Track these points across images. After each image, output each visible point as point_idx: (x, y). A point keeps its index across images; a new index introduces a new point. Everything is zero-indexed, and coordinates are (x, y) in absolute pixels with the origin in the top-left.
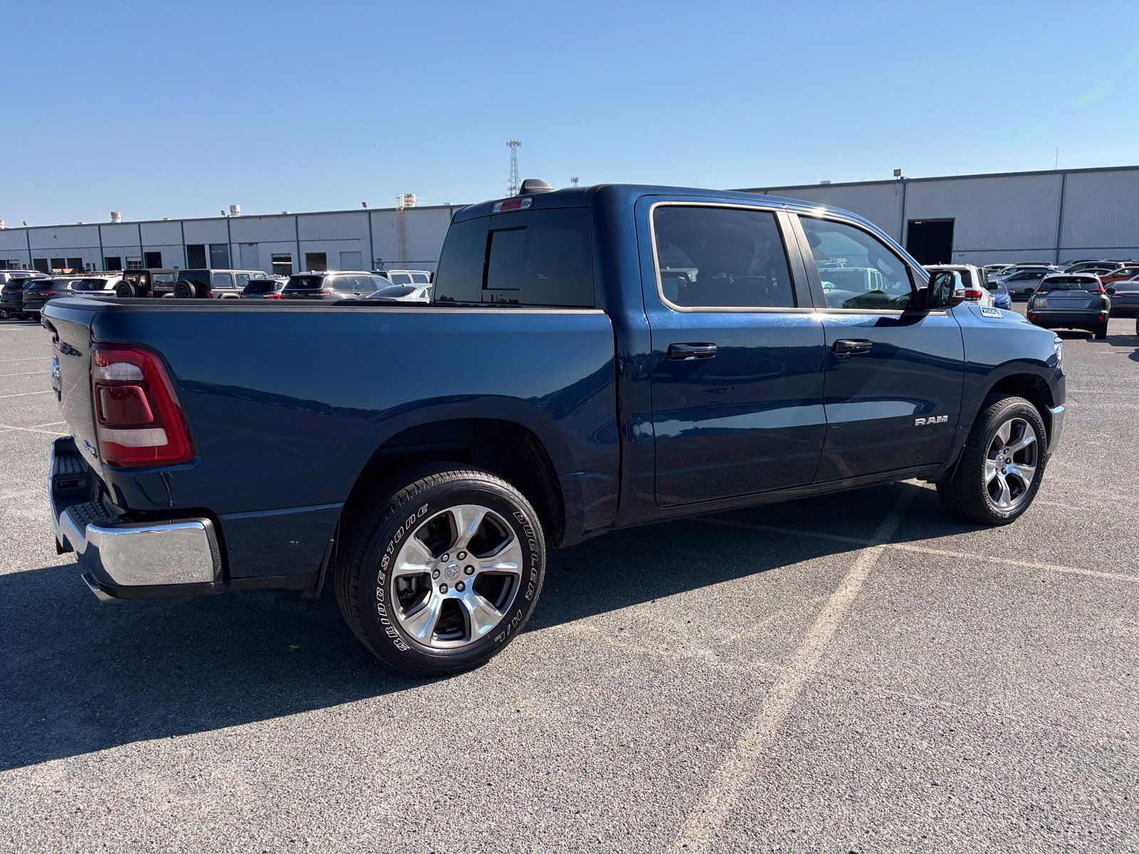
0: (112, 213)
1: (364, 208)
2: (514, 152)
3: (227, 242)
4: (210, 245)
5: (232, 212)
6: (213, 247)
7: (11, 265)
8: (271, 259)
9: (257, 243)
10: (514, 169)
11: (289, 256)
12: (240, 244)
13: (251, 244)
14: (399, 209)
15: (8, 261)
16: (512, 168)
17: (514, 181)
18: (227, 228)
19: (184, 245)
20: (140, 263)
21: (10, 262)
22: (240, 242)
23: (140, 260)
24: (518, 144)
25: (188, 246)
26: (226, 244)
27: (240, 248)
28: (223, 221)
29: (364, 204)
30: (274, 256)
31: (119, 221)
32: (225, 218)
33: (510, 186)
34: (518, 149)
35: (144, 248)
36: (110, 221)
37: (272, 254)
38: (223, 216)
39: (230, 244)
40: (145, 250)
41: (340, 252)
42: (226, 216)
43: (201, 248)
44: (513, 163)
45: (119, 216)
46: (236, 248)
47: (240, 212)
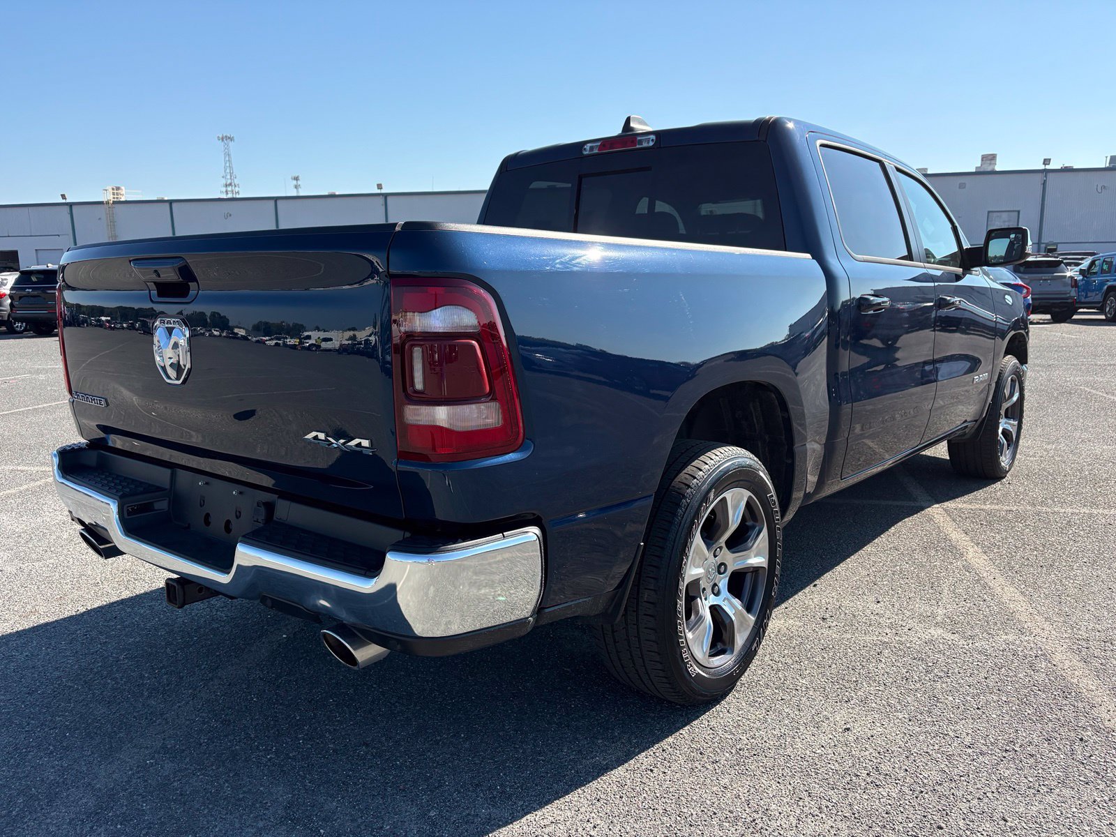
1: (64, 201)
2: (227, 148)
10: (228, 165)
14: (108, 203)
16: (226, 164)
17: (229, 177)
24: (231, 139)
29: (63, 196)
33: (225, 182)
34: (231, 144)
41: (36, 250)
44: (227, 159)
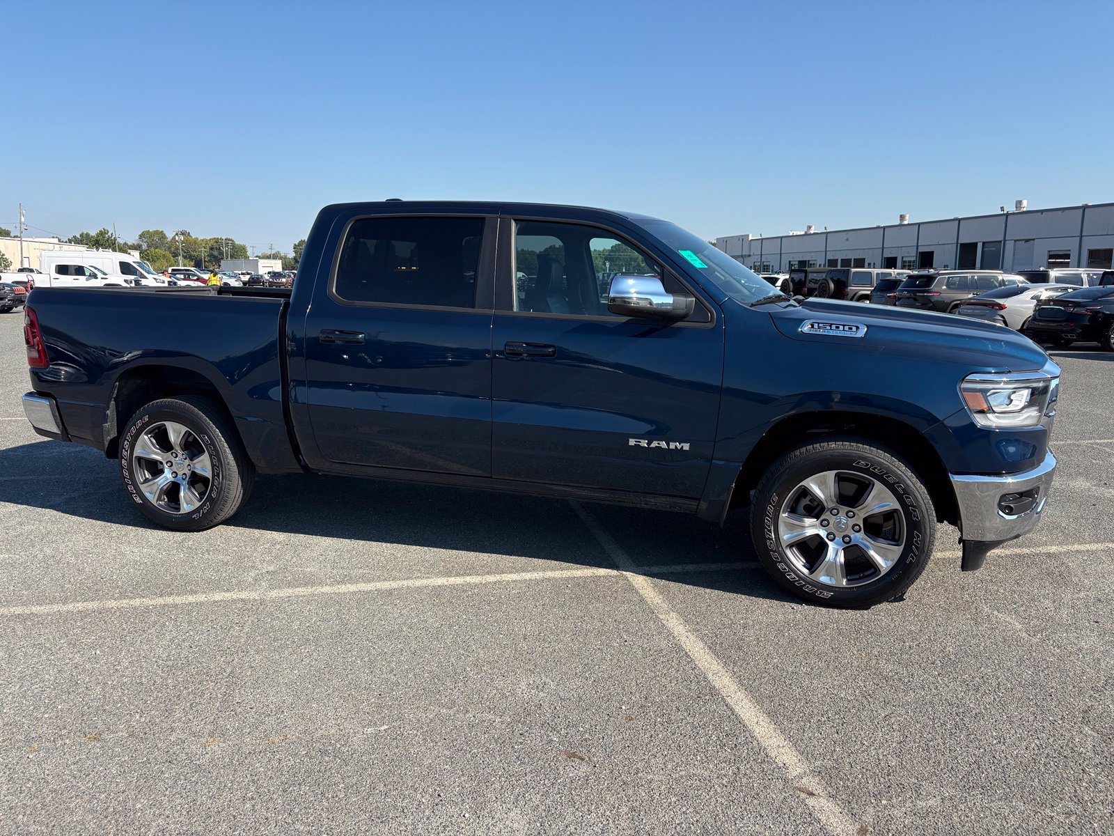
0: (901, 216)
3: (1002, 238)
4: (984, 243)
5: (1016, 208)
6: (986, 245)
7: (811, 264)
8: (1046, 256)
9: (1034, 240)
11: (1068, 253)
12: (1015, 241)
13: (1027, 241)
15: (809, 261)
18: (1004, 225)
19: (957, 243)
20: (914, 261)
21: (810, 262)
22: (1015, 239)
23: (914, 259)
25: (961, 244)
26: (1001, 241)
27: (1015, 246)
28: (1001, 217)
30: (1051, 253)
31: (906, 222)
32: (1004, 214)
35: (919, 248)
36: (898, 222)
37: (1049, 251)
38: (1002, 212)
39: (1005, 240)
40: (920, 250)
42: (1005, 212)
43: (973, 246)
45: (907, 218)
46: (1010, 246)
47: (1026, 206)
